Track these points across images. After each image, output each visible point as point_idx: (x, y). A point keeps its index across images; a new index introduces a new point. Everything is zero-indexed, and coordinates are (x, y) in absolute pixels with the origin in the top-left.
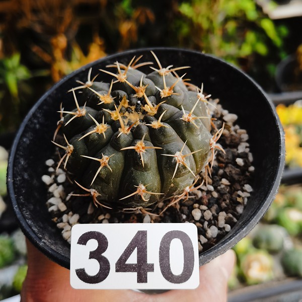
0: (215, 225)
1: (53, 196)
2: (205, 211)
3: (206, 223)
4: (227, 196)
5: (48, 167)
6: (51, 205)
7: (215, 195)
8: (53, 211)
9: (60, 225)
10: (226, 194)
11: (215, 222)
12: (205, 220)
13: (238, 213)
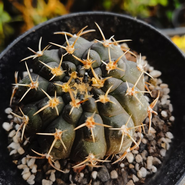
0: (144, 166)
1: (12, 141)
2: (136, 155)
3: (137, 165)
4: (153, 143)
5: (7, 115)
6: (12, 149)
7: (145, 141)
8: (13, 155)
9: (20, 167)
10: (153, 140)
11: (144, 164)
12: (136, 162)
13: (161, 156)
